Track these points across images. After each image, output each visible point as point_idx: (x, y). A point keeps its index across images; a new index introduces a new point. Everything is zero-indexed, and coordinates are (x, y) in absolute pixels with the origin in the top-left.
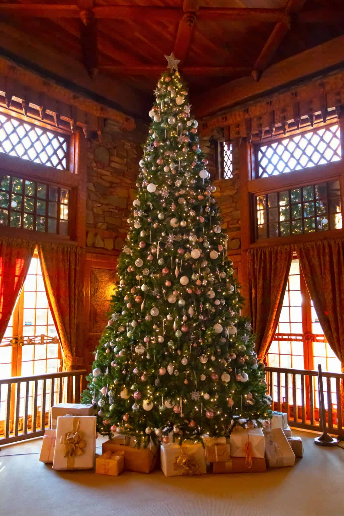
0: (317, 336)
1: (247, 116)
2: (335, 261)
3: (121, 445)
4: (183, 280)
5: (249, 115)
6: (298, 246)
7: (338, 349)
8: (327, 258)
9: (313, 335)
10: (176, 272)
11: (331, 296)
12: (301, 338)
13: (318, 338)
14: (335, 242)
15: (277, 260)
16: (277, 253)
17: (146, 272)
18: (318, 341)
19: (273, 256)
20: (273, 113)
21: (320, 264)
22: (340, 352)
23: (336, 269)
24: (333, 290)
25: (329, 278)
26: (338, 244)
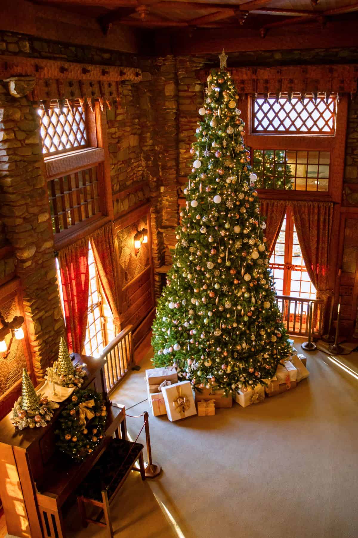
0: (296, 266)
1: (254, 77)
2: (322, 219)
3: (209, 395)
4: (247, 278)
5: (257, 76)
6: (292, 203)
7: (316, 282)
8: (316, 217)
9: (293, 265)
10: (243, 272)
11: (316, 245)
12: (283, 267)
13: (296, 268)
14: (323, 205)
15: (273, 211)
16: (273, 206)
17: (217, 273)
18: (296, 270)
19: (270, 207)
20: (280, 81)
21: (309, 220)
22: (317, 284)
23: (322, 226)
24: (318, 242)
25: (315, 232)
26: (326, 207)
